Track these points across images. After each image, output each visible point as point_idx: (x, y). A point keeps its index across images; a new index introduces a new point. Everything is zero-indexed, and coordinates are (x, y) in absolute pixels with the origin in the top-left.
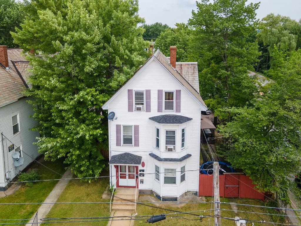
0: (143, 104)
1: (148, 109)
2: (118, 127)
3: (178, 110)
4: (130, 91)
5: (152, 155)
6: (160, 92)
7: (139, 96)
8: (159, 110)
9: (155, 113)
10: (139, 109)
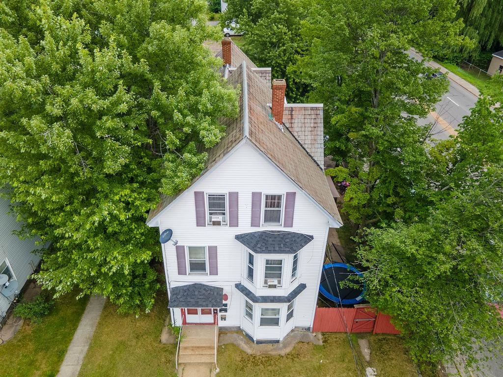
0: (224, 214)
1: (234, 222)
2: (180, 250)
3: (289, 222)
4: (198, 195)
5: (238, 286)
6: (256, 196)
7: (217, 203)
8: (254, 222)
9: (245, 227)
10: (217, 223)
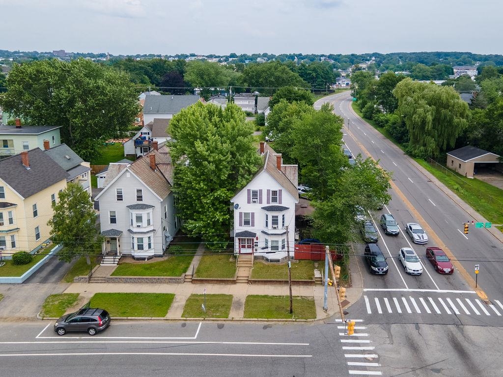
0: (257, 198)
1: (261, 202)
2: (241, 214)
3: (280, 202)
4: (249, 190)
5: (263, 232)
6: (268, 191)
7: (255, 194)
8: (268, 202)
9: (265, 204)
10: (255, 202)
